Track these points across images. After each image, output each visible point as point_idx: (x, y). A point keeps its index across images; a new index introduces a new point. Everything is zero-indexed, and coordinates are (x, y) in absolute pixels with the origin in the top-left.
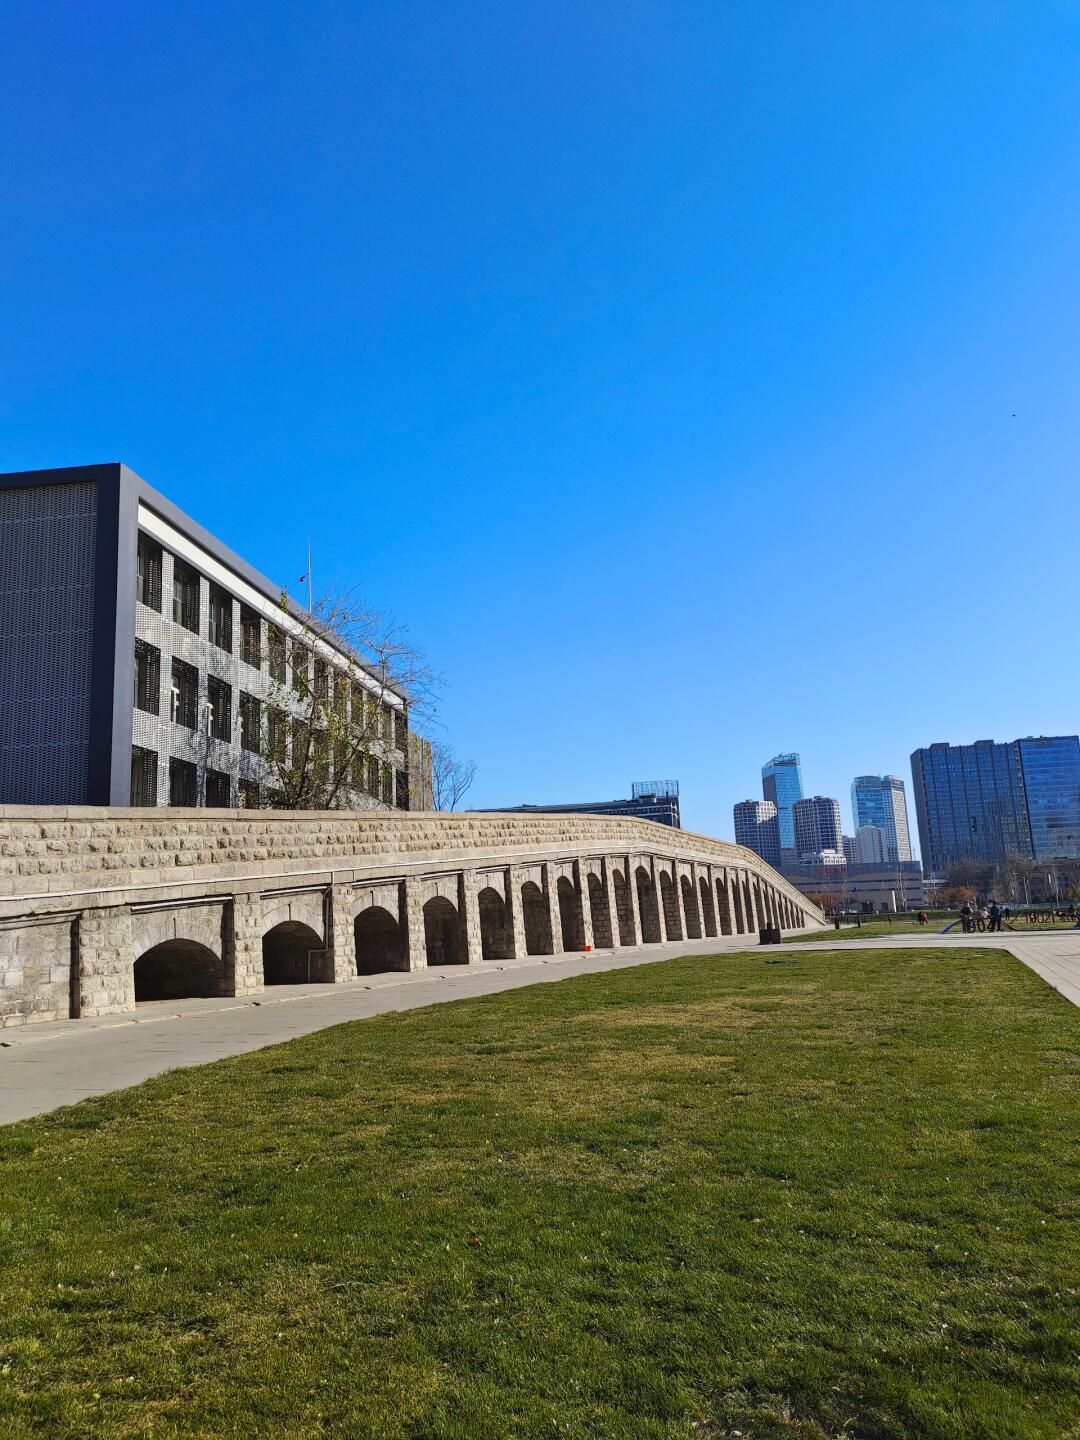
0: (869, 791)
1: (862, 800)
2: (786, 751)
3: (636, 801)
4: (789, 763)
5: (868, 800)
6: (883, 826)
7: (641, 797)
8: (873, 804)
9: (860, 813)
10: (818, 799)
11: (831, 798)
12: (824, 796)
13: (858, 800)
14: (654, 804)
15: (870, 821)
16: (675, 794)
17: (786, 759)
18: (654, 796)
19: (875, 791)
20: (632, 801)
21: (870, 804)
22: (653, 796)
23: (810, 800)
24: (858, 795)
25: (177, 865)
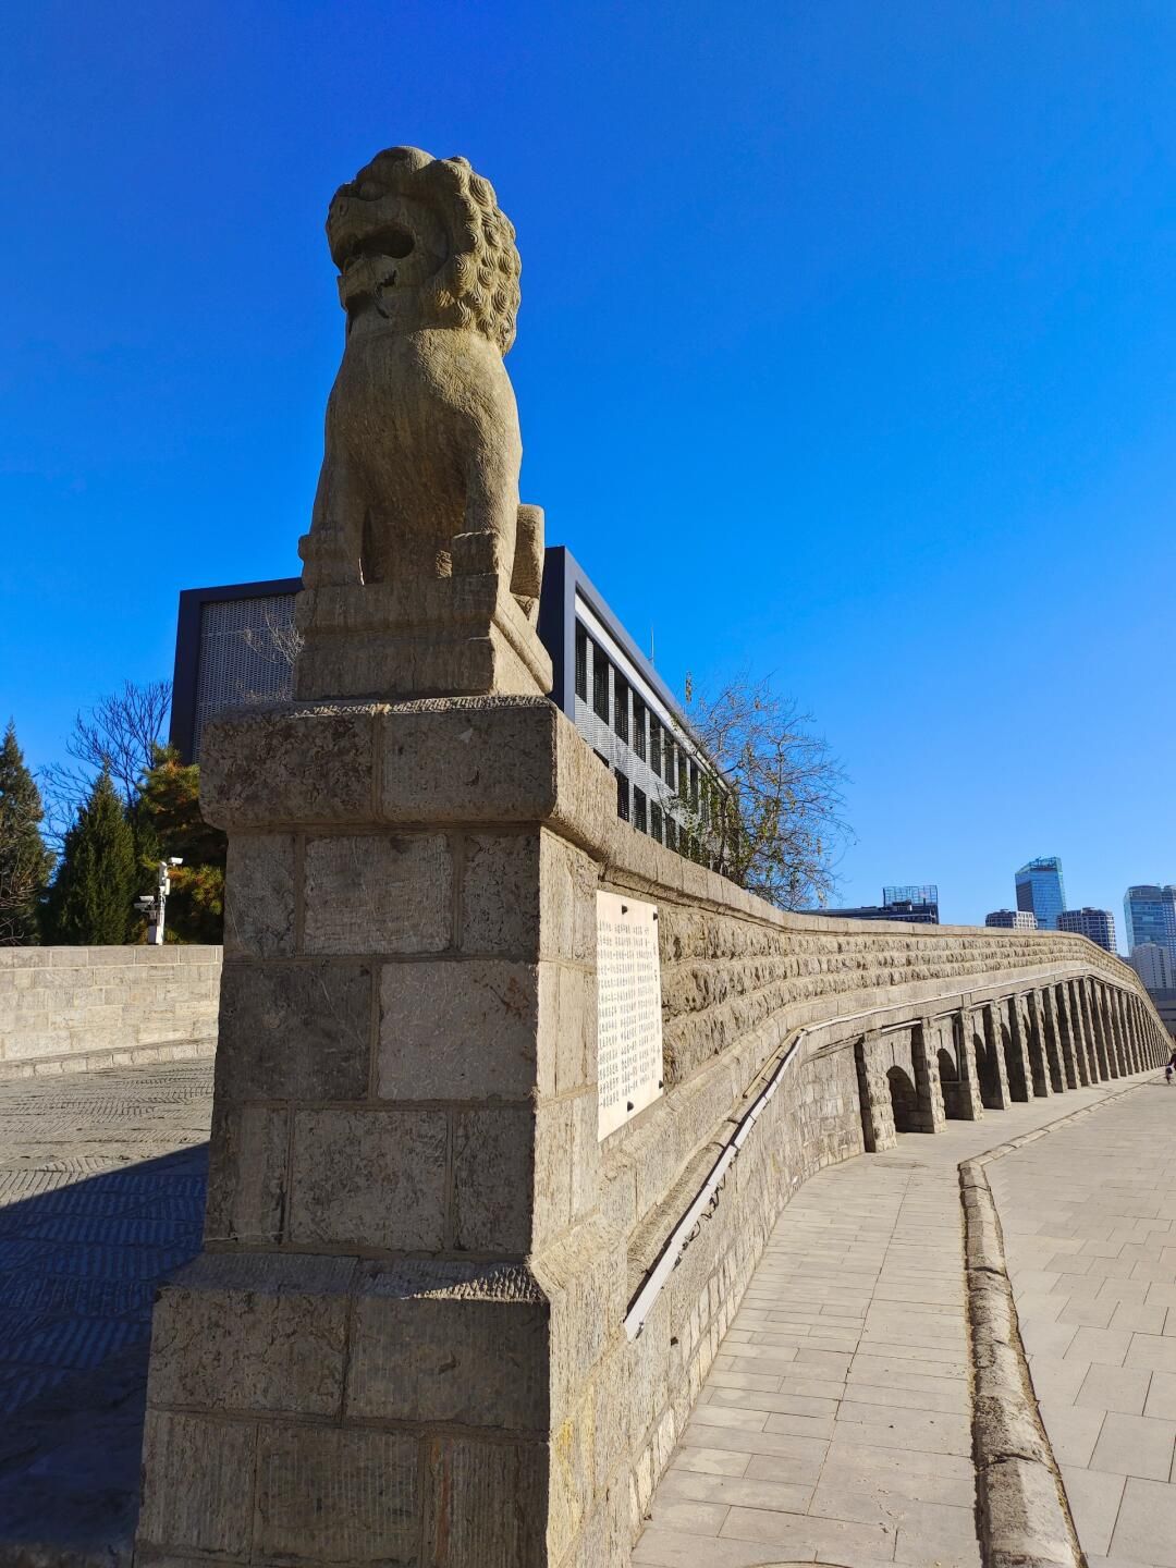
0: (1146, 903)
1: (1138, 913)
2: (1045, 855)
3: (889, 908)
4: (1049, 868)
5: (1144, 913)
6: (1164, 945)
7: (894, 904)
8: (1151, 919)
9: (1135, 929)
10: (1088, 911)
11: (1104, 910)
12: (1096, 907)
13: (1133, 913)
14: (909, 912)
15: (1148, 938)
16: (934, 901)
17: (1045, 864)
18: (910, 903)
19: (1154, 903)
20: (884, 908)
21: (1146, 919)
22: (907, 903)
23: (1079, 912)
24: (1132, 908)
25: (892, 984)
